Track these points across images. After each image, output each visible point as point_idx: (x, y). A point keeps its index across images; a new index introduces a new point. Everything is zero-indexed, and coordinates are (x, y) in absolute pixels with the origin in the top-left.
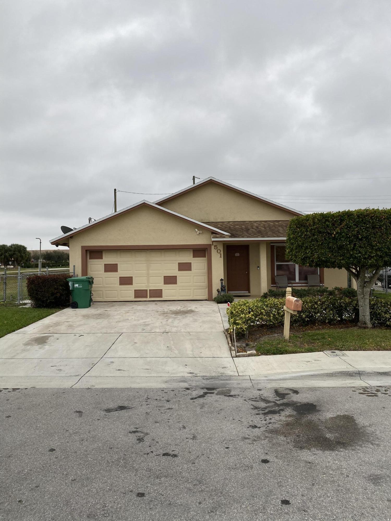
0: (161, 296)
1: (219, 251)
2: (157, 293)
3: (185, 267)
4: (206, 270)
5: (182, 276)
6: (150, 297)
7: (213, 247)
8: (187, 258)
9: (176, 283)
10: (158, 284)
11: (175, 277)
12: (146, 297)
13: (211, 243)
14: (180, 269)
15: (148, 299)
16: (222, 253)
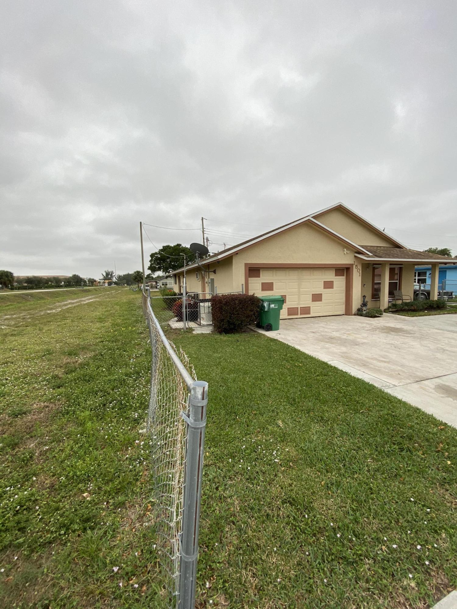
0: (309, 313)
1: (359, 270)
2: (306, 310)
3: (328, 285)
4: (344, 288)
5: (327, 294)
6: (301, 314)
7: (354, 266)
8: (330, 276)
9: (321, 300)
10: (306, 302)
11: (321, 295)
12: (297, 314)
13: (353, 263)
14: (325, 287)
15: (299, 316)
16: (361, 272)
